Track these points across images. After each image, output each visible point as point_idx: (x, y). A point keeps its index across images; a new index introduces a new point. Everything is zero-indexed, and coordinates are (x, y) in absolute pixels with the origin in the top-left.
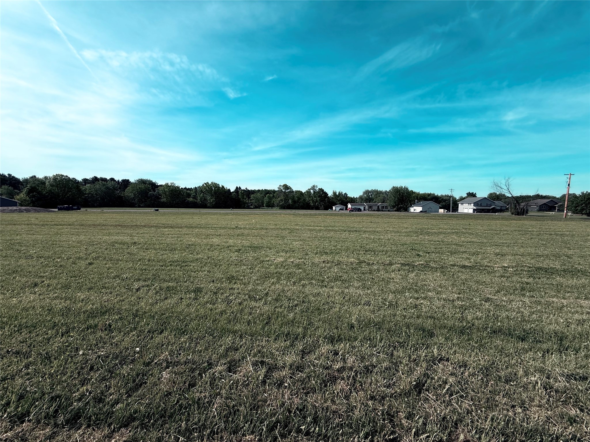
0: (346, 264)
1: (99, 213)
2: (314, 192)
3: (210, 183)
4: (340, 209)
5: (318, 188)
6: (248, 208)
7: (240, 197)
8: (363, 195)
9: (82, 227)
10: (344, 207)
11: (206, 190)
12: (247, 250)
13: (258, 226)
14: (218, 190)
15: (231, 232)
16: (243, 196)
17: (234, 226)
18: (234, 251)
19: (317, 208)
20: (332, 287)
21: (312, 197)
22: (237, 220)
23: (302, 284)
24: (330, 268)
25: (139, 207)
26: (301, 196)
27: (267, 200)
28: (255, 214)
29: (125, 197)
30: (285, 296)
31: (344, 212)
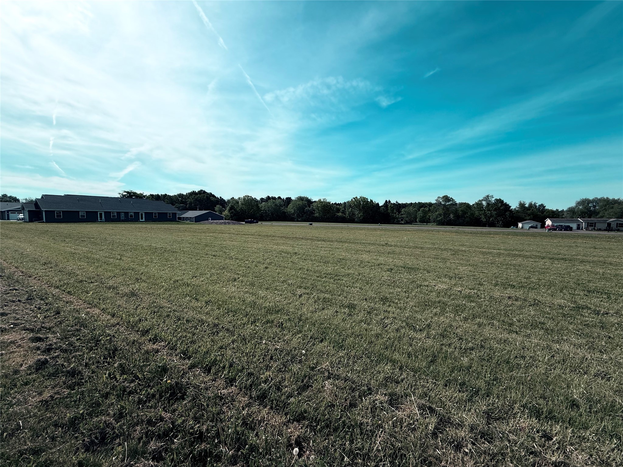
0: (550, 307)
1: (270, 226)
2: (488, 204)
3: (359, 197)
4: (532, 227)
5: (493, 199)
6: (398, 223)
7: (389, 211)
8: (576, 206)
9: (260, 237)
10: (539, 225)
11: (355, 205)
12: (400, 270)
13: (411, 244)
14: (366, 204)
15: (381, 248)
16: (393, 210)
17: (383, 243)
18: (386, 270)
19: (492, 225)
20: (529, 336)
21: (485, 211)
22: (386, 237)
23: (477, 322)
24: (520, 308)
25: (298, 221)
26: (467, 209)
27: (421, 215)
28: (406, 231)
29: (287, 212)
30: (454, 333)
31: (539, 230)
